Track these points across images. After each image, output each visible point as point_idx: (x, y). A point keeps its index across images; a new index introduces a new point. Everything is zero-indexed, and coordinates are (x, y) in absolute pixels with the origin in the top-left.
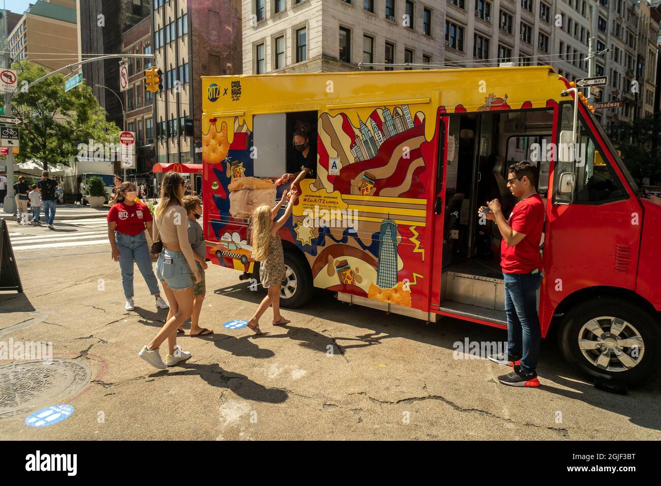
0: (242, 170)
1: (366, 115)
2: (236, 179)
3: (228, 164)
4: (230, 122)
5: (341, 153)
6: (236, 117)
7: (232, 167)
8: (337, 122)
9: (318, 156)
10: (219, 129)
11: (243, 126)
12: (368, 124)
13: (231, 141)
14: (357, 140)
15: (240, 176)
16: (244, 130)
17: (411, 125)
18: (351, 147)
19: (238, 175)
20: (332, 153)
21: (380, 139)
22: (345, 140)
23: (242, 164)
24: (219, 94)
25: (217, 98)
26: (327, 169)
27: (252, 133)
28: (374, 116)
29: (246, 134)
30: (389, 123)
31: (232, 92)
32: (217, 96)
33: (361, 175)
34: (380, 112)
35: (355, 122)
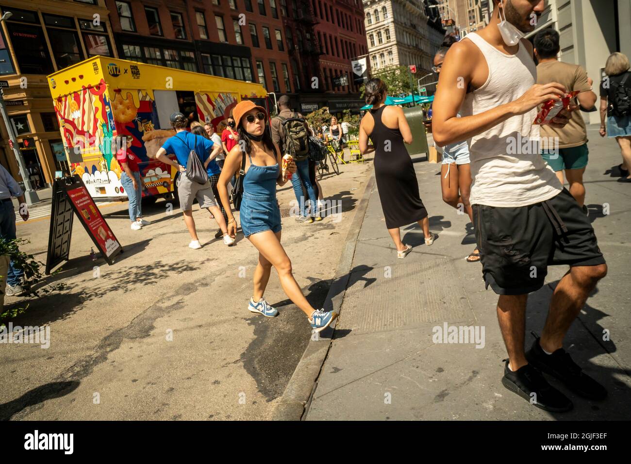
0: (151, 126)
1: (216, 95)
2: (148, 132)
3: (139, 123)
4: (134, 94)
5: (209, 114)
6: (139, 90)
7: (143, 124)
8: (205, 98)
9: (199, 115)
10: (125, 98)
11: (146, 96)
12: (218, 99)
13: (138, 105)
14: (215, 107)
15: (151, 130)
16: (148, 99)
17: (233, 102)
18: (213, 110)
19: (149, 129)
20: (205, 113)
21: (224, 107)
22: (210, 107)
23: (150, 121)
24: (119, 72)
25: (118, 75)
26: (204, 121)
27: (154, 102)
28: (219, 96)
29: (149, 102)
30: (226, 100)
31: (132, 72)
32: (118, 73)
33: (220, 124)
34: (221, 95)
35: (213, 100)
